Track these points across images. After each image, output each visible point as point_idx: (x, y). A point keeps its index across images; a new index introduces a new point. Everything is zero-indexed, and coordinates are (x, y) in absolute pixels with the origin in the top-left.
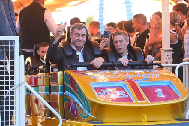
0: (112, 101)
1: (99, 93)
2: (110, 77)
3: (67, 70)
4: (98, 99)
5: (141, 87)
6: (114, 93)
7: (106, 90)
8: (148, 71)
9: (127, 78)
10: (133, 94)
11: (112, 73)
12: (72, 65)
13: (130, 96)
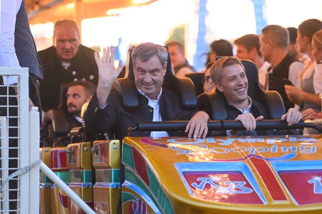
0: (221, 202)
1: (192, 185)
2: (216, 152)
3: (127, 138)
4: (190, 196)
5: (278, 172)
6: (223, 185)
7: (207, 179)
8: (293, 139)
9: (250, 153)
10: (262, 186)
11: (220, 144)
12: (138, 126)
13: (256, 192)
